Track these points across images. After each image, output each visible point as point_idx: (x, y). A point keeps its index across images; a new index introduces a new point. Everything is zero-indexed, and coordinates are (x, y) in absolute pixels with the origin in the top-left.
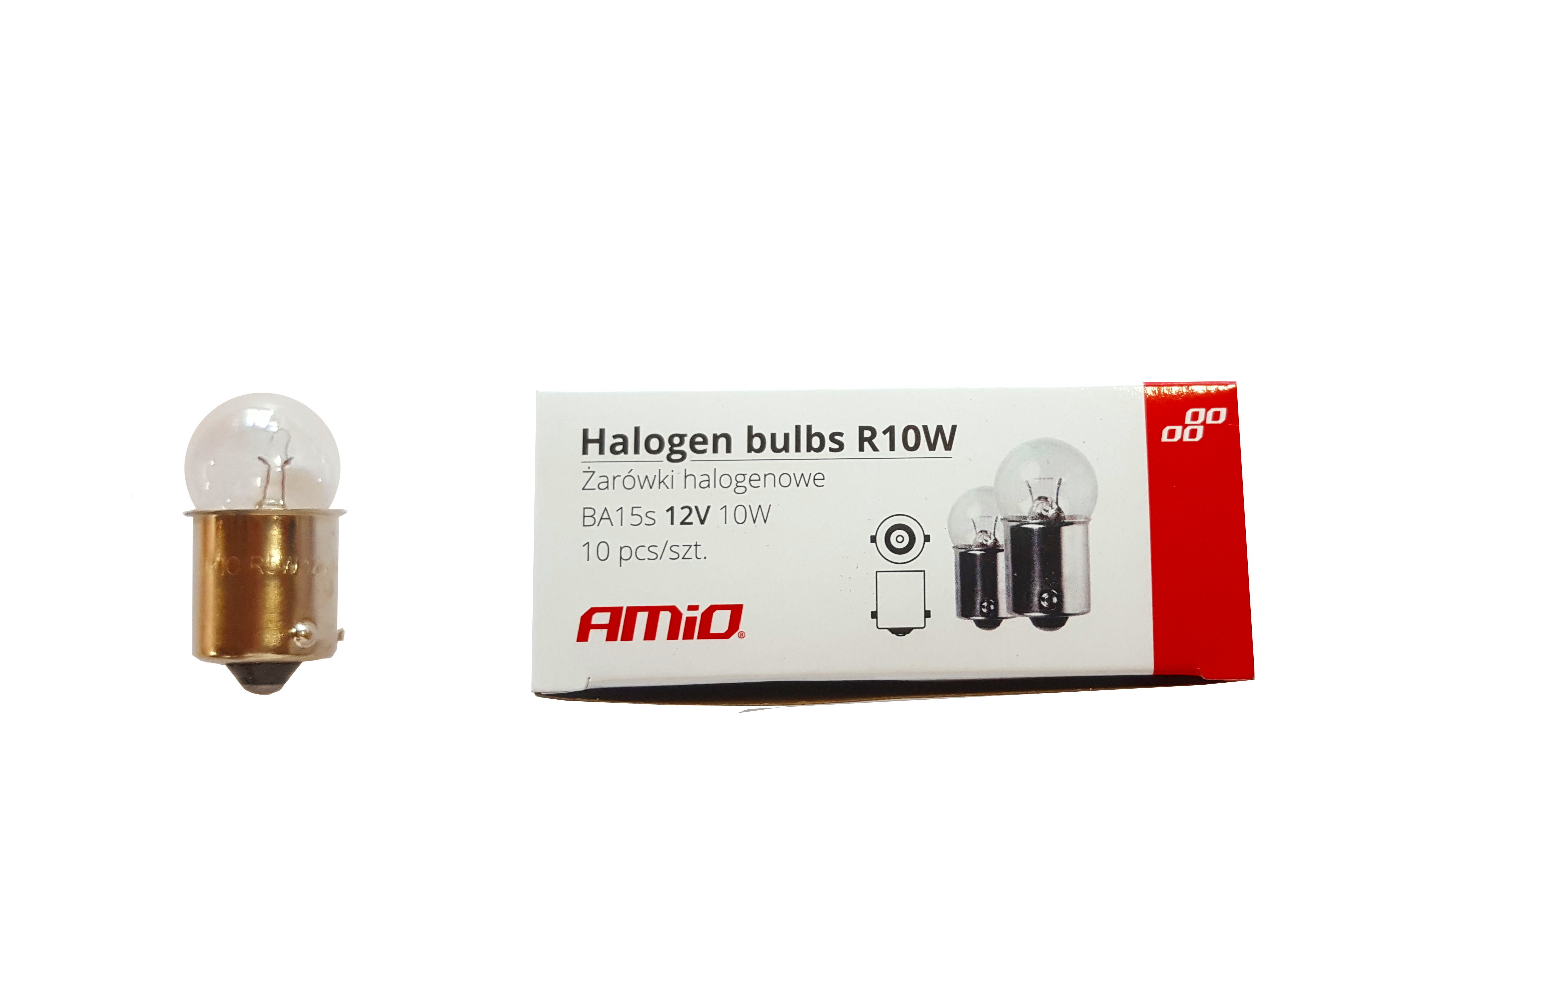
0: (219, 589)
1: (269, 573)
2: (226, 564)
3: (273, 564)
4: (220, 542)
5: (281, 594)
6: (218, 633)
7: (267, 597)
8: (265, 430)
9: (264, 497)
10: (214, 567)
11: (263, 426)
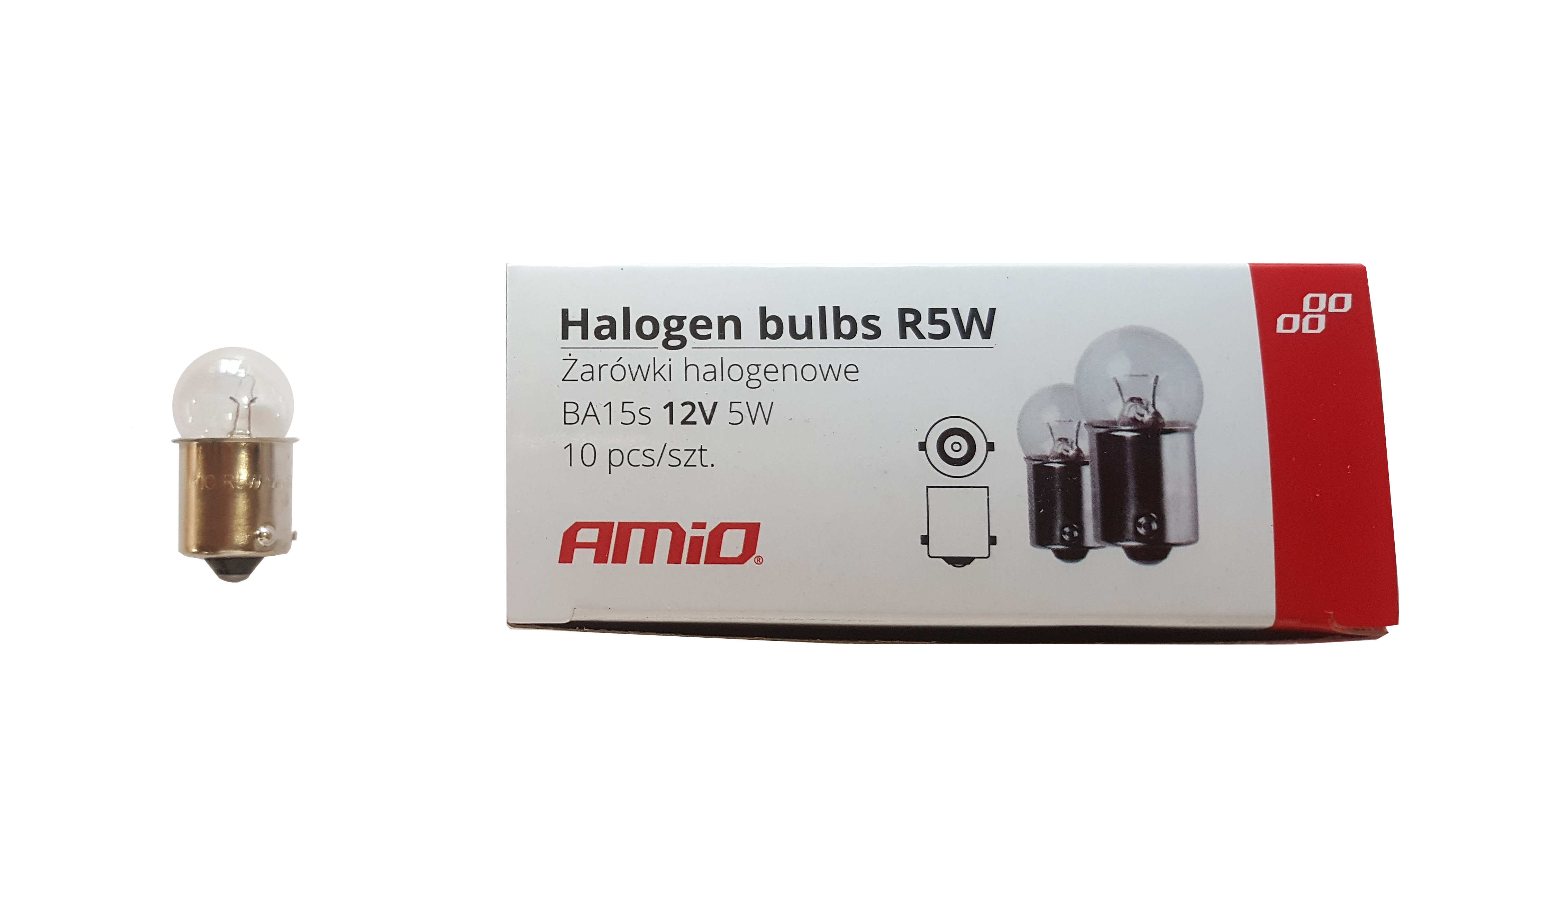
0: (199, 500)
1: (238, 487)
2: (205, 481)
3: (241, 480)
4: (200, 464)
5: (248, 504)
6: (198, 534)
7: (237, 506)
8: (235, 376)
9: (235, 429)
10: (195, 483)
11: (234, 373)
